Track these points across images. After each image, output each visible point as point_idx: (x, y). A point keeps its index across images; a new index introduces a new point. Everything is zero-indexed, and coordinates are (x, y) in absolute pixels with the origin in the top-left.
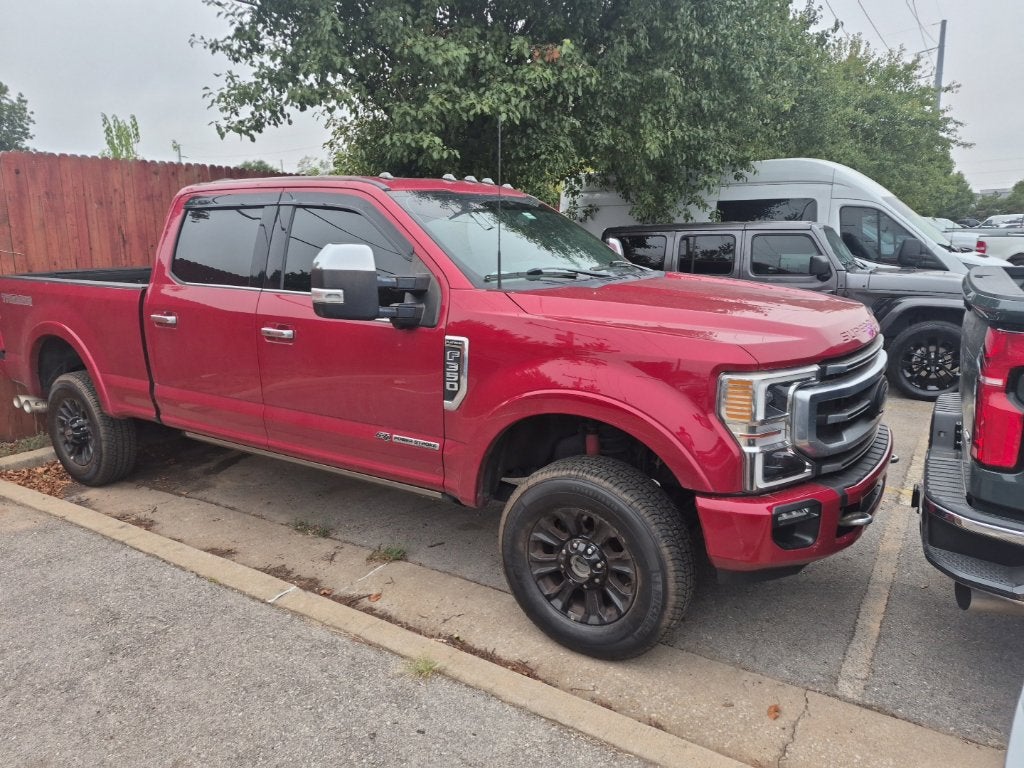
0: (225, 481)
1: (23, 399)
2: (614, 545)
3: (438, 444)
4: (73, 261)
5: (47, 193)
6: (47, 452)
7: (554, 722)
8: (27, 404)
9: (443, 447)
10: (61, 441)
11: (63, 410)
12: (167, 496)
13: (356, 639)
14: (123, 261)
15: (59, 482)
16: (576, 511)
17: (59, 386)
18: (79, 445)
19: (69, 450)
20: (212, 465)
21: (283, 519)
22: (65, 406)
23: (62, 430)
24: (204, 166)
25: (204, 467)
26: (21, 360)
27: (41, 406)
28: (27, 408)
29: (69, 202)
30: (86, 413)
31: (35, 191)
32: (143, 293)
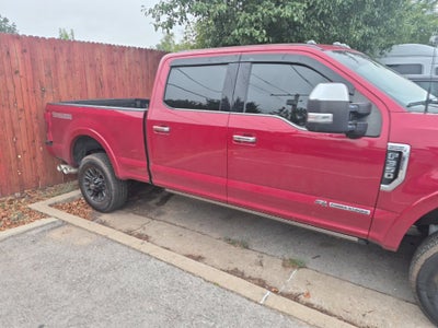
0: (170, 210)
1: (63, 167)
3: (369, 212)
5: (68, 61)
6: (77, 193)
8: (66, 169)
9: (373, 213)
10: (86, 189)
11: (88, 174)
12: (146, 220)
14: (101, 95)
15: (86, 210)
17: (87, 161)
18: (97, 192)
19: (90, 194)
20: (158, 200)
21: (215, 235)
22: (89, 171)
23: (87, 183)
25: (154, 201)
27: (73, 170)
28: (65, 171)
29: (77, 65)
30: (103, 176)
31: (62, 59)
32: (146, 114)
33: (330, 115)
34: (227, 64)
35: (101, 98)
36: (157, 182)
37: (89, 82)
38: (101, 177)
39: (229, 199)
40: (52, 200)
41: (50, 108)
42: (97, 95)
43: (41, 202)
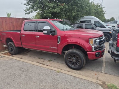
2: (78, 58)
3: (57, 48)
6: (8, 51)
7: (74, 76)
8: (5, 46)
12: (23, 56)
13: (50, 69)
16: (73, 54)
17: (9, 44)
18: (12, 50)
19: (10, 51)
21: (37, 57)
22: (10, 46)
23: (10, 49)
25: (26, 52)
26: (4, 41)
27: (7, 46)
31: (4, 22)
32: (20, 33)
33: (46, 31)
34: (35, 22)
36: (23, 47)
41: (1, 32)
42: (13, 29)
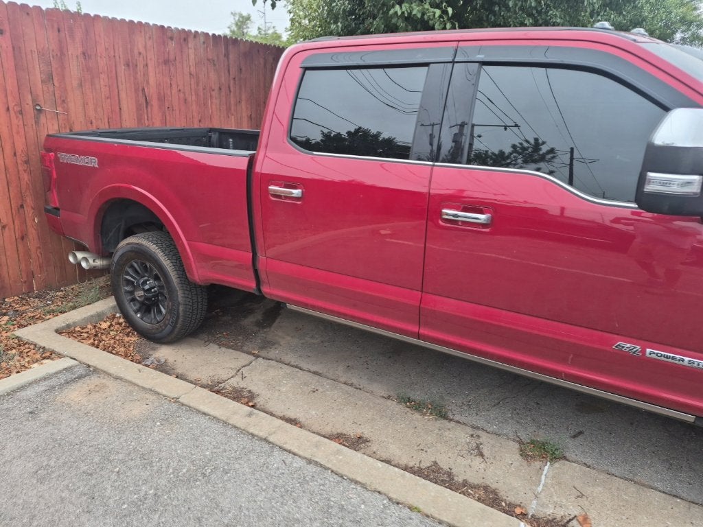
1: (80, 255)
4: (106, 120)
5: (84, 54)
6: (107, 305)
8: (85, 260)
10: (126, 298)
11: (130, 271)
14: (146, 122)
15: (126, 339)
17: (128, 248)
18: (148, 306)
19: (135, 308)
21: (379, 390)
22: (132, 266)
23: (128, 288)
24: (207, 34)
26: (84, 220)
27: (99, 263)
28: (84, 264)
29: (102, 63)
30: (160, 274)
31: (74, 50)
32: (252, 161)
33: (696, 177)
34: (426, 64)
35: (147, 125)
36: (271, 291)
37: (123, 95)
38: (156, 278)
39: (423, 331)
40: (61, 320)
41: (53, 144)
42: (140, 120)
43: (40, 325)
